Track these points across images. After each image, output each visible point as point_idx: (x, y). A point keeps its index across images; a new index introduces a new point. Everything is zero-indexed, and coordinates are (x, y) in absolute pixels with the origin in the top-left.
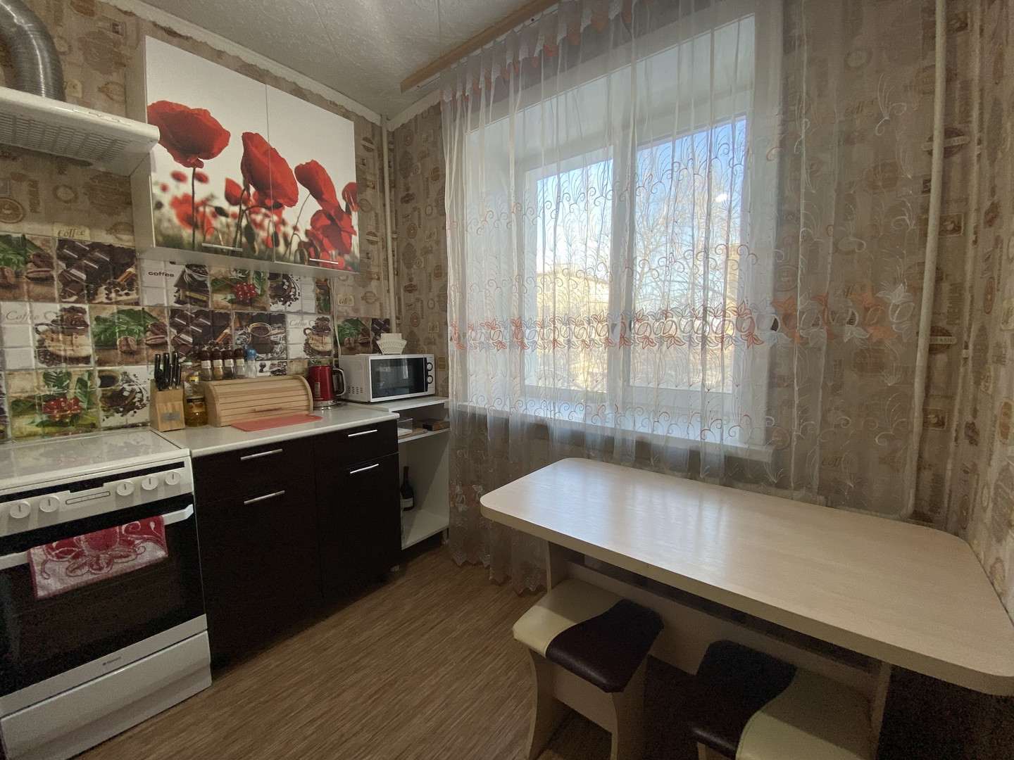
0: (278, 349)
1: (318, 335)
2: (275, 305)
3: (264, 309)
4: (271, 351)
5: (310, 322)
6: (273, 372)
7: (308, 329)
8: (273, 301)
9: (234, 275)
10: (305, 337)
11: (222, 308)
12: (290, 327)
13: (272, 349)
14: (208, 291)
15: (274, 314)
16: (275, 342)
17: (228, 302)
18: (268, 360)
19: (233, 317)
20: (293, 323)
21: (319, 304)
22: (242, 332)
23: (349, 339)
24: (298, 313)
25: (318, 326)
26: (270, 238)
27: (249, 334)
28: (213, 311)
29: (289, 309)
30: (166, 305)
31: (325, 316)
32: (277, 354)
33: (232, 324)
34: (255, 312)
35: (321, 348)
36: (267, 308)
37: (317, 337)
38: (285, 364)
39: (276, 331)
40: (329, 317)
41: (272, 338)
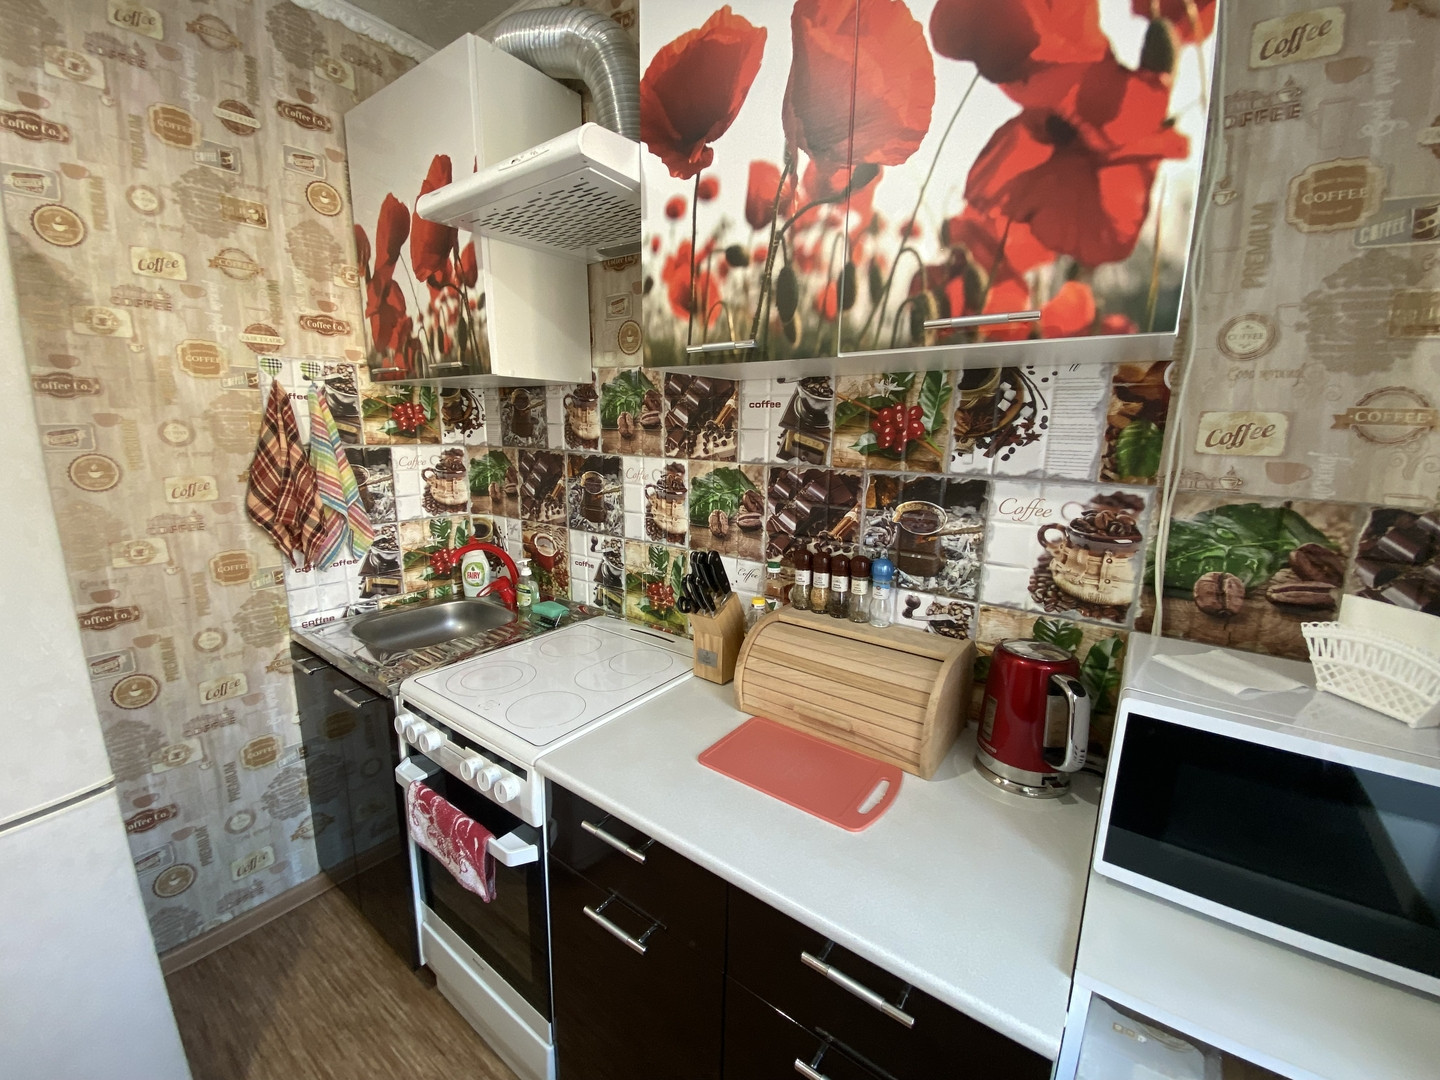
0: (955, 569)
1: (1086, 547)
2: (967, 457)
3: (936, 466)
4: (939, 571)
5: (1069, 506)
6: (933, 623)
7: (1054, 526)
8: (961, 445)
9: (882, 389)
10: (1040, 550)
11: (848, 466)
12: (998, 515)
13: (942, 567)
14: (828, 431)
15: (959, 480)
16: (949, 550)
17: (861, 452)
18: (925, 591)
19: (866, 486)
20: (1009, 506)
21: (1112, 450)
22: (879, 519)
23: (1220, 580)
24: (1030, 478)
25: (1092, 522)
26: (834, 286)
27: (892, 525)
28: (831, 472)
29: (1003, 467)
30: (766, 460)
31: (1128, 491)
32: (952, 582)
33: (863, 500)
34: (913, 475)
35: (1087, 591)
36: (943, 466)
37: (1082, 556)
38: (967, 612)
39: (959, 524)
40: (1144, 494)
41: (945, 542)
